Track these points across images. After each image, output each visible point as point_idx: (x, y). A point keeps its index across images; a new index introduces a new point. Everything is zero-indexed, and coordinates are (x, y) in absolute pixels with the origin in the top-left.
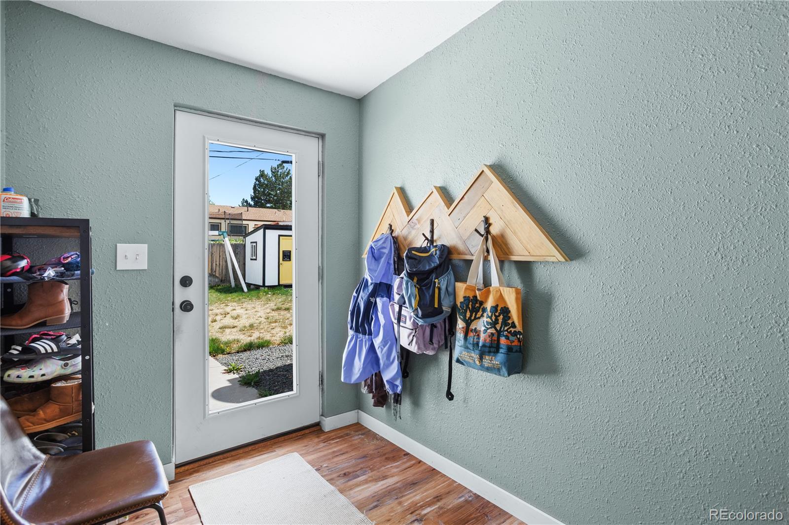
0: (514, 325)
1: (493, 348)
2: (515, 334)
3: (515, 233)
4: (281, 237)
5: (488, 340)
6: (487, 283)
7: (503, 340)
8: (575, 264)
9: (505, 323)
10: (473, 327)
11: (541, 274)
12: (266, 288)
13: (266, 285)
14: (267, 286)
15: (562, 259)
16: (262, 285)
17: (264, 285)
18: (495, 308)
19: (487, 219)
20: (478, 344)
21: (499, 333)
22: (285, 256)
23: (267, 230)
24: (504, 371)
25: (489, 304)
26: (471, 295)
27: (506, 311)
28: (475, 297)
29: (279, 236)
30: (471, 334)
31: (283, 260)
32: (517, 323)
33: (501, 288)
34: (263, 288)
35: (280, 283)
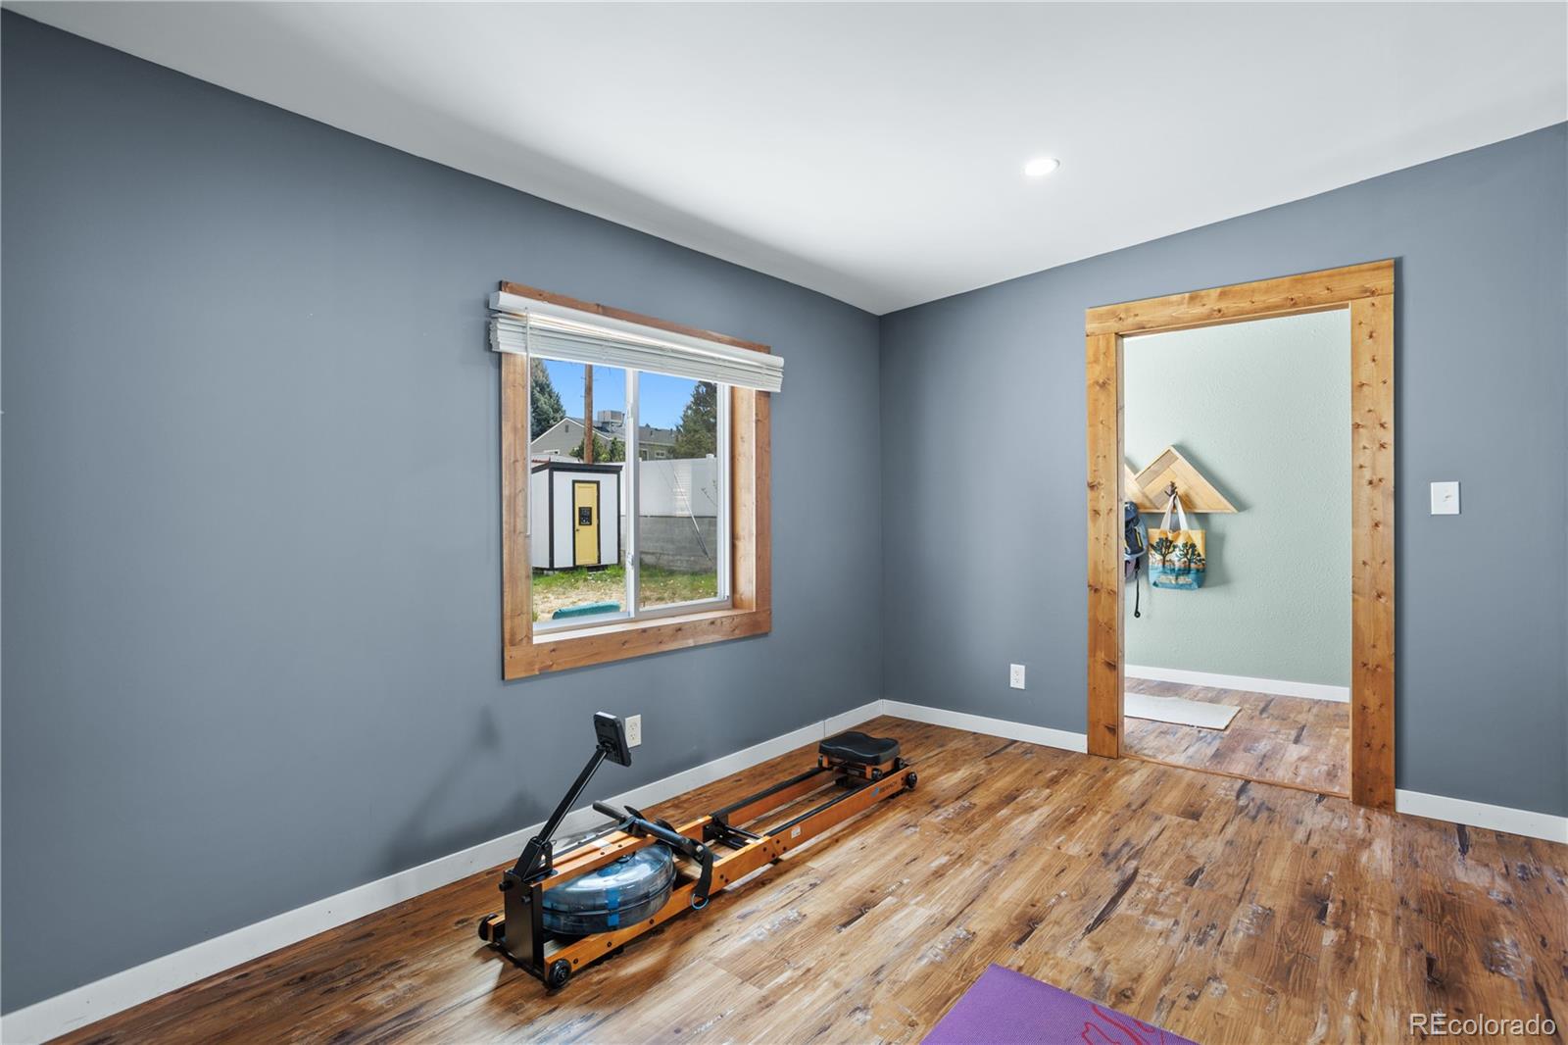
0: (1199, 555)
1: (1186, 571)
2: (1200, 561)
3: (1197, 494)
4: (576, 485)
5: (1183, 566)
6: (1176, 528)
7: (1193, 565)
8: (1241, 513)
9: (1193, 554)
10: (1167, 558)
11: (1217, 522)
12: (556, 572)
13: (556, 566)
14: (557, 569)
15: (1234, 510)
16: (548, 567)
17: (552, 568)
18: (1185, 545)
19: (1173, 485)
20: (1174, 569)
21: (1190, 561)
22: (583, 516)
23: (555, 473)
24: (1195, 585)
25: (1180, 542)
26: (1164, 537)
27: (1193, 546)
28: (1167, 539)
29: (574, 482)
30: (1167, 564)
31: (580, 524)
32: (1201, 553)
33: (1190, 531)
34: (551, 572)
35: (577, 564)
